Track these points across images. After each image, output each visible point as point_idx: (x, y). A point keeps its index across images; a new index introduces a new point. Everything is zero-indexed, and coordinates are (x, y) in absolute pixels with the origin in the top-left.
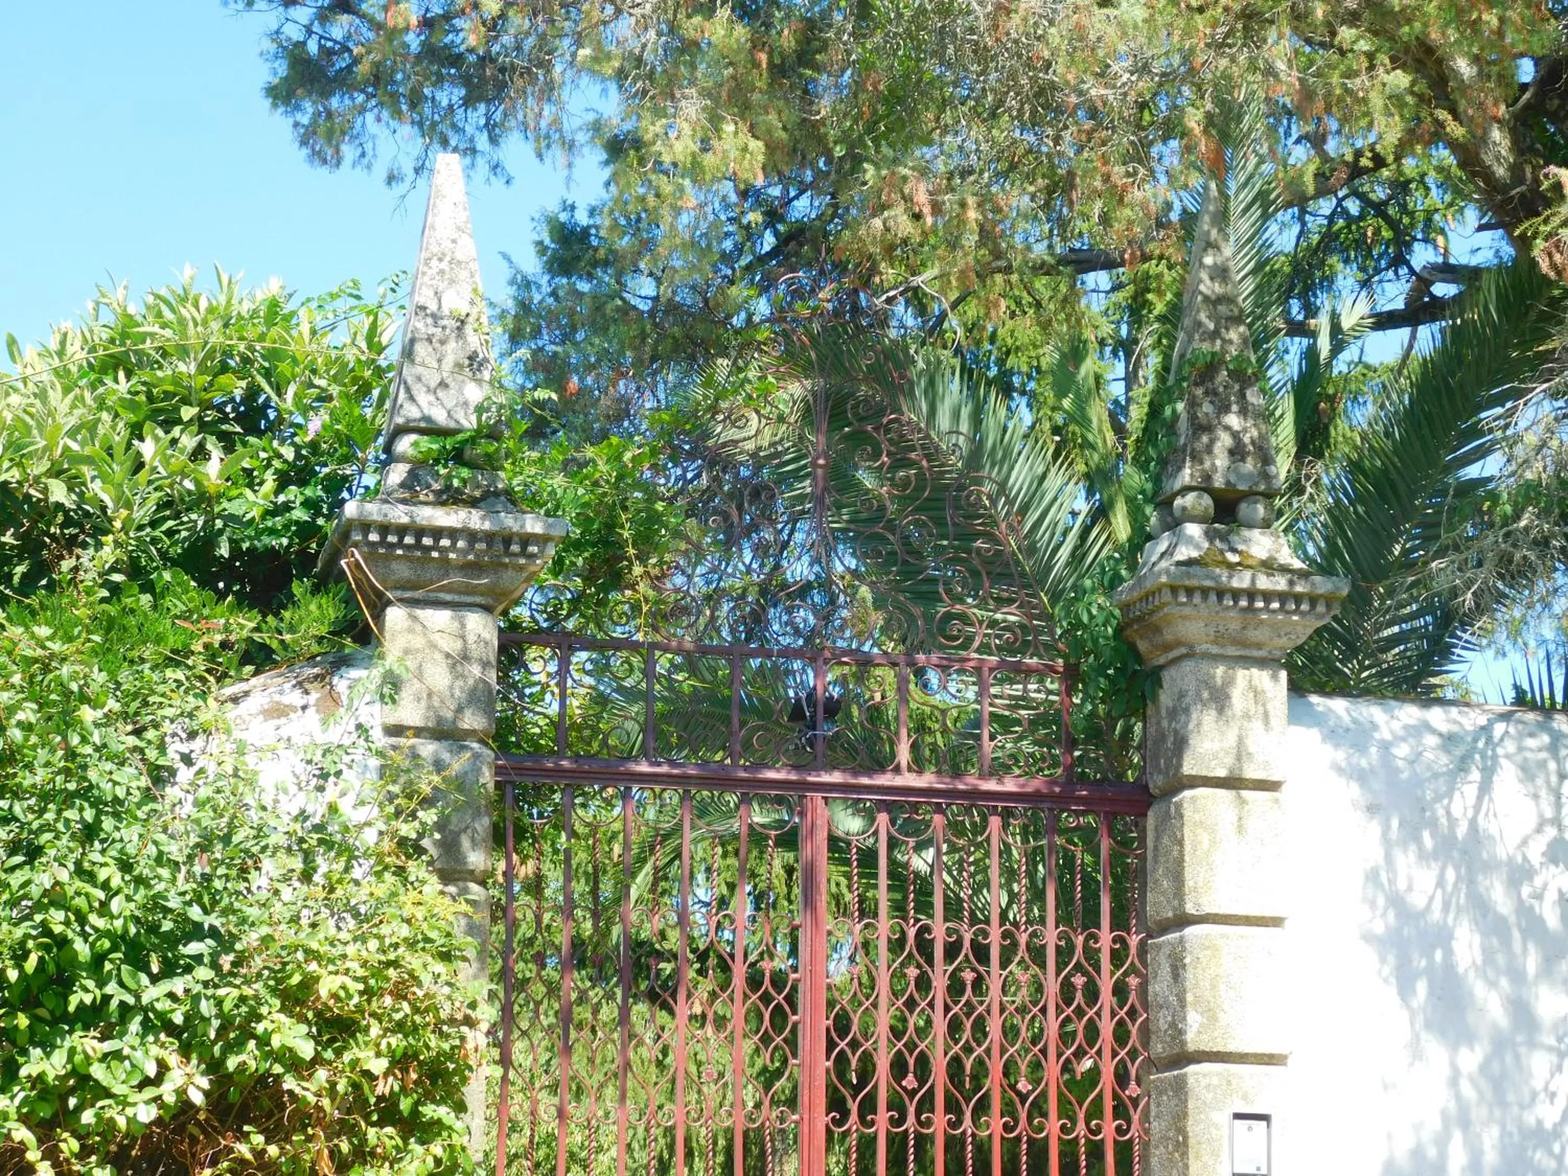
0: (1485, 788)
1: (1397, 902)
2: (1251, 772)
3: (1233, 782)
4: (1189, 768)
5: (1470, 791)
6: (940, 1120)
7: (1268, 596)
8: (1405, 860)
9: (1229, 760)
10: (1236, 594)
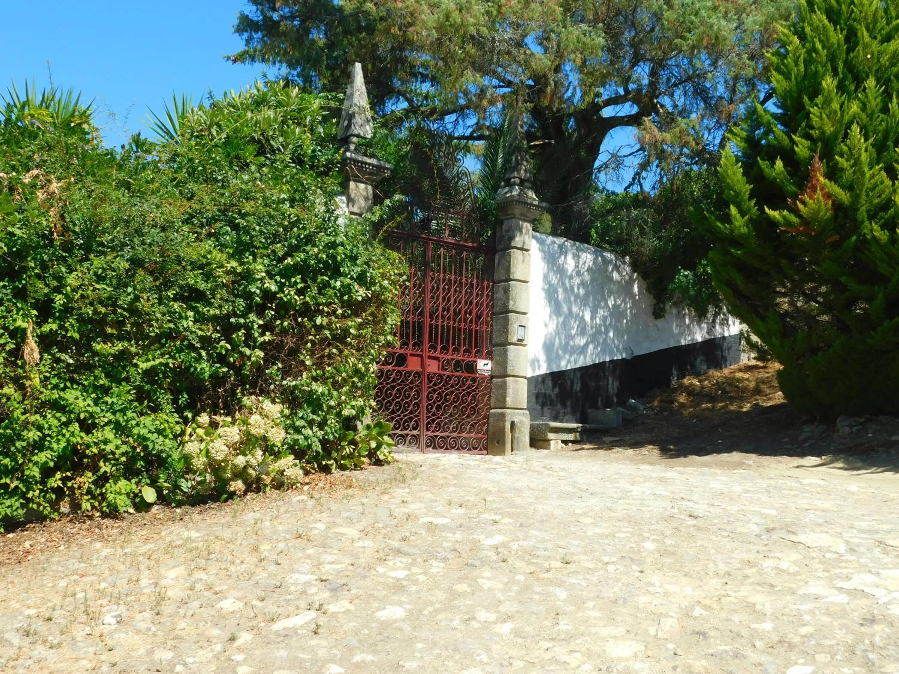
0: (565, 257)
1: (549, 283)
2: (525, 247)
3: (522, 249)
4: (513, 244)
5: (563, 257)
6: (452, 322)
7: (534, 206)
8: (551, 274)
9: (521, 243)
10: (528, 204)
